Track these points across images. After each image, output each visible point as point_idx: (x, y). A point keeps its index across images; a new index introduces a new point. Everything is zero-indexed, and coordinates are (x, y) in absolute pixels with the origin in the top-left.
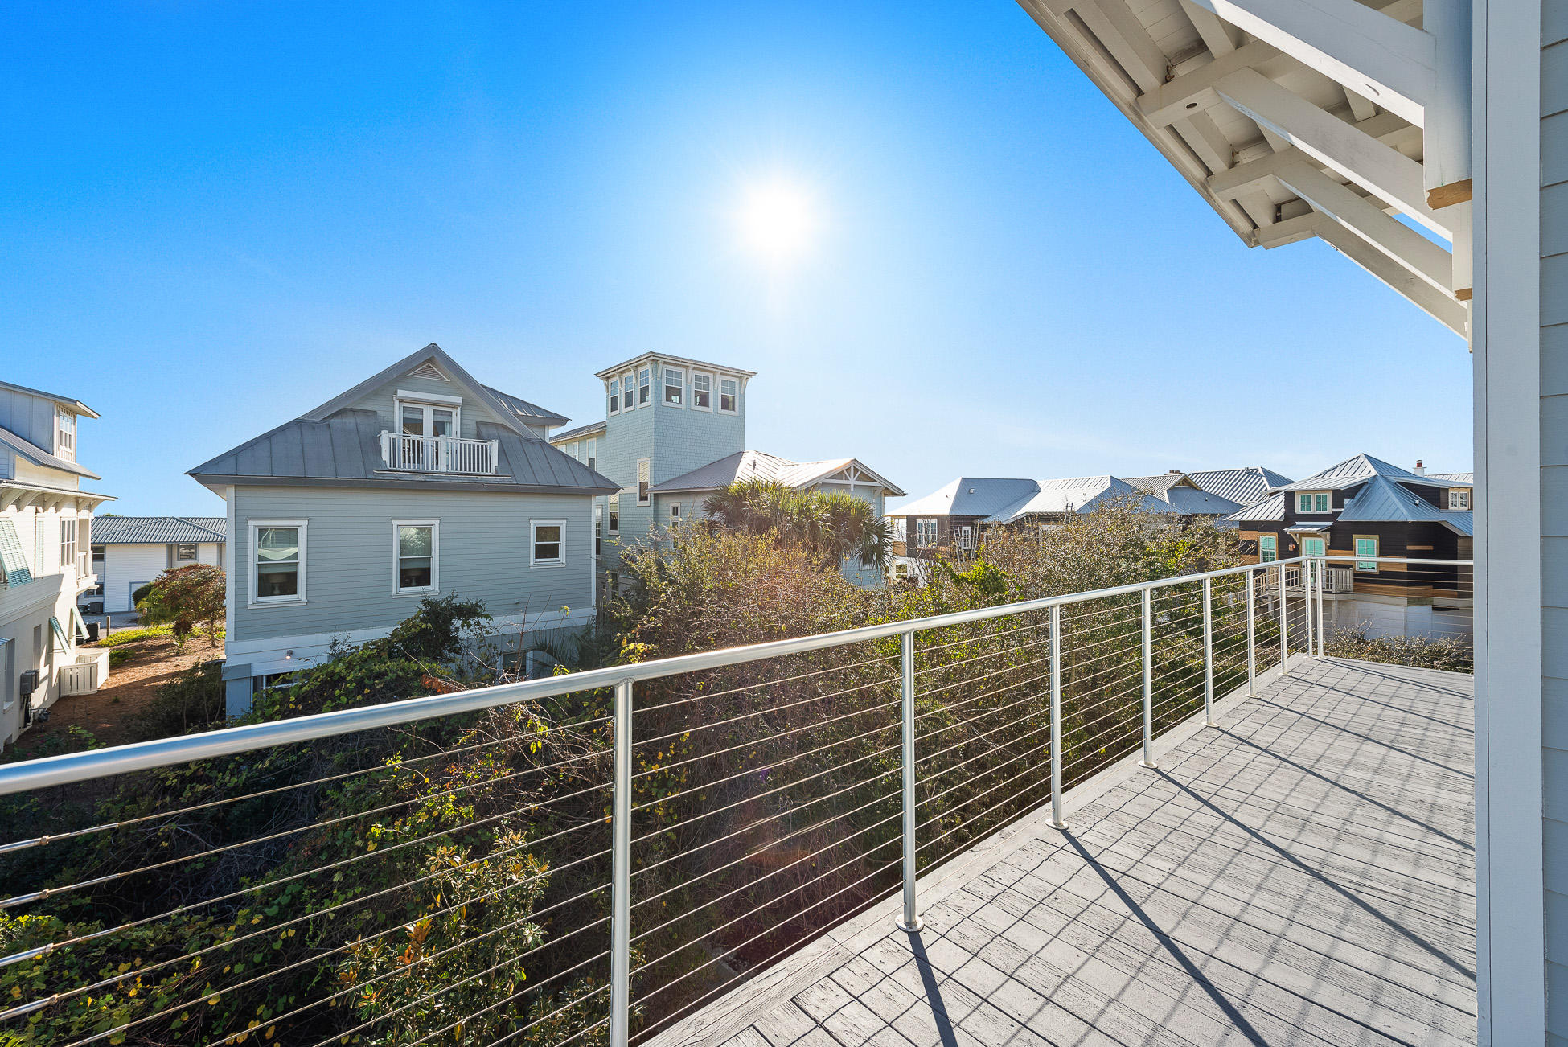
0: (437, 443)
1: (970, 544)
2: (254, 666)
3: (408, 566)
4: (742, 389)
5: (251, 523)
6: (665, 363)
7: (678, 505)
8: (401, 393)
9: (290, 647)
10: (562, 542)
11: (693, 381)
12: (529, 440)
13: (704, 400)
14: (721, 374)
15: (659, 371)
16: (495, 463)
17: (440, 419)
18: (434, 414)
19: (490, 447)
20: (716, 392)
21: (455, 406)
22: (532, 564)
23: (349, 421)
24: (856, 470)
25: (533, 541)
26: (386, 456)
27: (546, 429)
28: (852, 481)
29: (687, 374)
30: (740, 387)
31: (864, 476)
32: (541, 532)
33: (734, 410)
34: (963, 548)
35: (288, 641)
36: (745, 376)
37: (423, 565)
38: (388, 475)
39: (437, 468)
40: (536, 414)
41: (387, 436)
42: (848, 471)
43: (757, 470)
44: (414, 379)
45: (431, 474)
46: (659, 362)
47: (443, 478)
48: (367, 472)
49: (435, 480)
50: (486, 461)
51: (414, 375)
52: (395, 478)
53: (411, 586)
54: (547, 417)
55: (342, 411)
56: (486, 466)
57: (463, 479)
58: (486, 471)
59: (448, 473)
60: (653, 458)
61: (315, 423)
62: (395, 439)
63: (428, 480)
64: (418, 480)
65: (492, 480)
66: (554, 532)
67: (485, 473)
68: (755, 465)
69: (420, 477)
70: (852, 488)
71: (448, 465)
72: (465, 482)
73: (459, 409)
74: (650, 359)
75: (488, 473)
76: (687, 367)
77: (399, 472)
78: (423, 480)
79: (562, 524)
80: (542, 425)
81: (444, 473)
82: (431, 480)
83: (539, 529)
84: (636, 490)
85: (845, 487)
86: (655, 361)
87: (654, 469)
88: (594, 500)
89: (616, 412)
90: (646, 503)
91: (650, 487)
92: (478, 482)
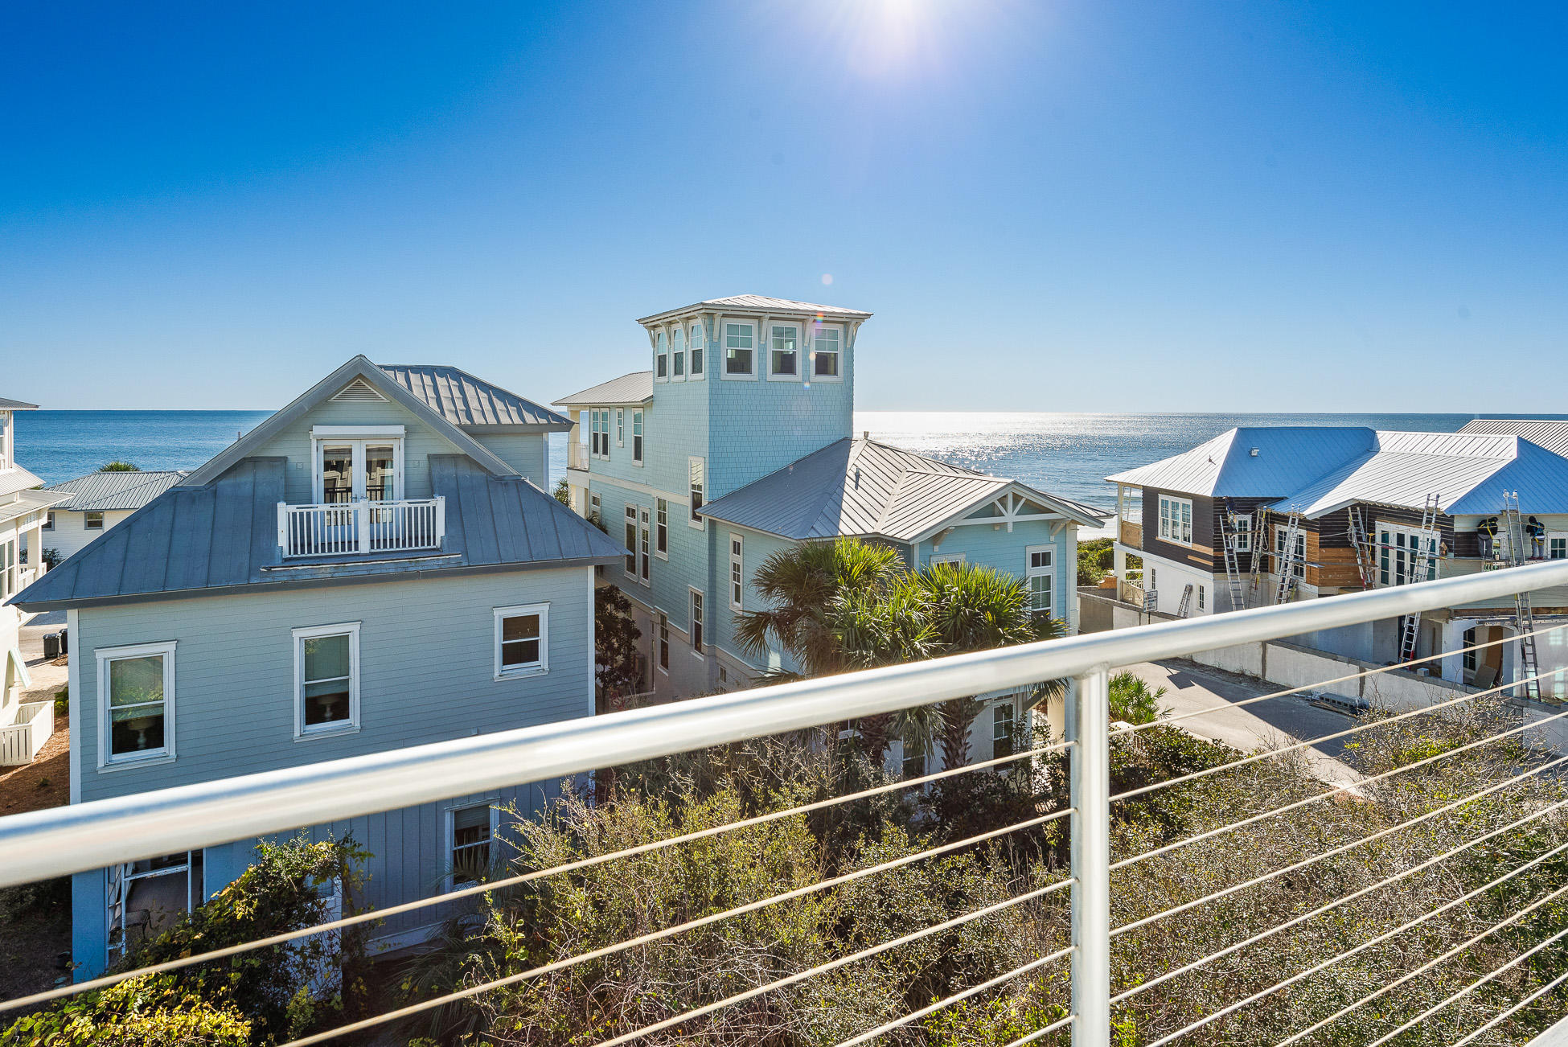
0: (355, 512)
1: (1249, 542)
3: (315, 693)
4: (849, 339)
5: (100, 655)
6: (724, 316)
7: (739, 539)
8: (318, 430)
10: (543, 637)
11: (771, 337)
12: (501, 479)
13: (785, 364)
14: (815, 322)
15: (716, 328)
16: (441, 531)
17: (377, 457)
18: (368, 451)
19: (434, 508)
21: (396, 438)
22: (497, 673)
23: (245, 479)
24: (1017, 499)
25: (498, 640)
26: (283, 540)
27: (548, 434)
28: (1010, 517)
29: (760, 327)
30: (846, 337)
31: (1031, 508)
32: (511, 626)
33: (836, 373)
34: (1237, 549)
36: (854, 322)
37: (339, 690)
38: (281, 574)
39: (357, 549)
40: (530, 419)
41: (284, 511)
42: (1003, 500)
43: (860, 490)
44: (338, 404)
45: (348, 560)
46: (715, 316)
47: (359, 568)
48: (251, 572)
49: (347, 574)
50: (429, 530)
51: (338, 399)
52: (290, 578)
53: (323, 720)
54: (543, 421)
55: (242, 463)
56: (429, 537)
57: (389, 567)
58: (429, 544)
59: (372, 554)
60: (707, 460)
61: (197, 490)
62: (294, 514)
63: (336, 575)
64: (322, 576)
65: (432, 563)
66: (530, 624)
67: (426, 547)
68: (858, 476)
69: (326, 571)
70: (1010, 528)
71: (372, 541)
72: (391, 571)
73: (402, 440)
74: (703, 311)
75: (432, 546)
76: (759, 318)
77: (302, 562)
78: (329, 576)
79: (542, 611)
80: (539, 431)
81: (366, 555)
82: (340, 574)
83: (507, 622)
84: (688, 502)
85: (997, 528)
86: (710, 313)
87: (710, 476)
88: (591, 570)
89: (663, 379)
90: (700, 525)
91: (704, 503)
92: (410, 569)
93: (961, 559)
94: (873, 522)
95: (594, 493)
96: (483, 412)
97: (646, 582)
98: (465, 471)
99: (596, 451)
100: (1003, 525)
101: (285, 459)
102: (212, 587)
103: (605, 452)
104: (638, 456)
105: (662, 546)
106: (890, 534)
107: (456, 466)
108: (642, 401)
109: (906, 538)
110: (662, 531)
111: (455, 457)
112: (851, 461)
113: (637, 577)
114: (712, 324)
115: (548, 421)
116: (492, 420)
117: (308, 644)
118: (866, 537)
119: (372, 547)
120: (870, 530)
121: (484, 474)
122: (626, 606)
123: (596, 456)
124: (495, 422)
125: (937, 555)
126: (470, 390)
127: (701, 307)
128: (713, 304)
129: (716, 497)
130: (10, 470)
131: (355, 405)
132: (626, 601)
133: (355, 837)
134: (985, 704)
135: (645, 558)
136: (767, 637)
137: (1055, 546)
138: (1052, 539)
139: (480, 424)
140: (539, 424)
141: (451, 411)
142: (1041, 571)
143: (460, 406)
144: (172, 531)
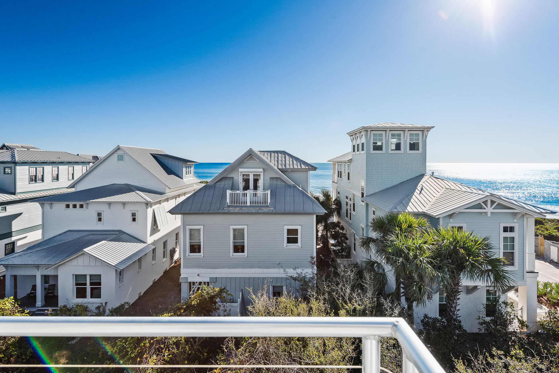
0: (246, 193)
2: (189, 278)
3: (236, 244)
4: (424, 137)
5: (187, 227)
6: (372, 130)
7: (375, 210)
8: (240, 170)
9: (198, 273)
10: (299, 236)
11: (390, 137)
12: (289, 185)
14: (408, 130)
15: (369, 135)
16: (269, 201)
17: (256, 178)
18: (254, 176)
19: (267, 193)
20: (405, 142)
21: (261, 172)
22: (285, 246)
23: (222, 183)
24: (493, 202)
25: (286, 236)
26: (228, 200)
27: (308, 172)
28: (489, 210)
29: (386, 134)
31: (501, 206)
32: (289, 231)
33: (418, 150)
35: (197, 271)
36: (426, 130)
37: (242, 244)
38: (226, 210)
39: (246, 204)
40: (303, 167)
41: (229, 192)
42: (485, 202)
43: (421, 195)
44: (246, 162)
45: (243, 207)
46: (368, 131)
47: (245, 210)
48: (219, 209)
49: (242, 211)
50: (266, 200)
51: (246, 161)
52: (228, 211)
53: (239, 252)
54: (307, 167)
55: (222, 179)
56: (266, 202)
57: (253, 210)
58: (266, 204)
59: (250, 206)
60: (365, 181)
61: (211, 185)
62: (231, 193)
63: (239, 211)
64: (236, 211)
65: (265, 210)
66: (295, 231)
67: (265, 205)
68: (422, 189)
69: (237, 210)
70: (489, 215)
71: (250, 202)
72: (254, 211)
73: (263, 173)
74: (363, 129)
75: (267, 205)
76: (386, 131)
77: (232, 207)
78: (238, 211)
79: (299, 228)
80: (306, 171)
81: (249, 206)
82: (241, 211)
83: (288, 230)
84: (360, 195)
85: (483, 214)
86: (366, 130)
87: (366, 187)
88: (315, 217)
89: (354, 153)
90: (363, 204)
91: (365, 196)
92: (259, 211)
93: (464, 226)
94: (423, 207)
95: (338, 190)
96: (289, 164)
97: (350, 221)
98: (279, 183)
99: (339, 177)
100: (486, 213)
101: (233, 178)
102: (210, 212)
103: (341, 177)
104: (349, 179)
105: (354, 210)
106: (428, 213)
107: (277, 181)
108: (348, 161)
109: (434, 215)
110: (354, 204)
111: (277, 178)
112: (421, 183)
113: (348, 219)
114: (367, 134)
115: (309, 167)
116: (291, 167)
117: (234, 230)
118: (419, 213)
119: (251, 204)
120: (421, 210)
121: (284, 184)
122: (342, 228)
123: (339, 178)
124: (292, 168)
125: (451, 223)
126: (287, 157)
127: (362, 128)
128: (367, 127)
129: (368, 194)
130: (193, 178)
131: (250, 163)
132: (343, 227)
133: (227, 288)
134: (478, 287)
135: (350, 213)
136: (370, 245)
137: (517, 224)
138: (515, 221)
139: (288, 168)
140: (306, 168)
141: (280, 164)
142: (509, 234)
143: (284, 162)
144: (204, 196)
